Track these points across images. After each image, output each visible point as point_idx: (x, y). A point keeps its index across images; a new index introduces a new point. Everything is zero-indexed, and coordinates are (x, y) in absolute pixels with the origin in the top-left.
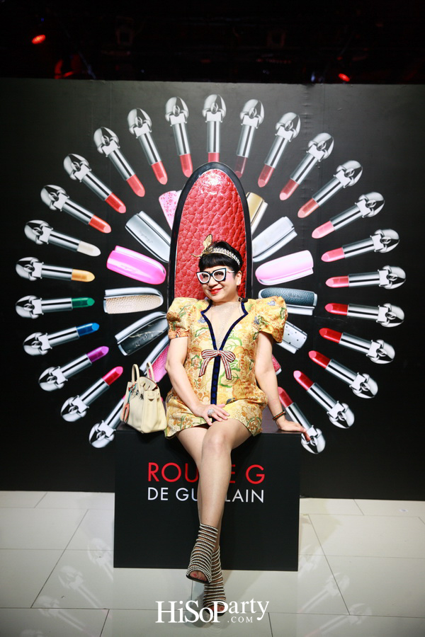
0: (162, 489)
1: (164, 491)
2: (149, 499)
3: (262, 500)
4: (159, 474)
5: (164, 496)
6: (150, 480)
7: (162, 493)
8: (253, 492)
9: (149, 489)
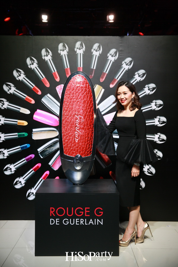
0: (57, 219)
1: (58, 220)
2: (51, 224)
3: (102, 224)
4: (55, 213)
5: (58, 223)
6: (51, 215)
7: (57, 221)
8: (98, 220)
9: (51, 219)
